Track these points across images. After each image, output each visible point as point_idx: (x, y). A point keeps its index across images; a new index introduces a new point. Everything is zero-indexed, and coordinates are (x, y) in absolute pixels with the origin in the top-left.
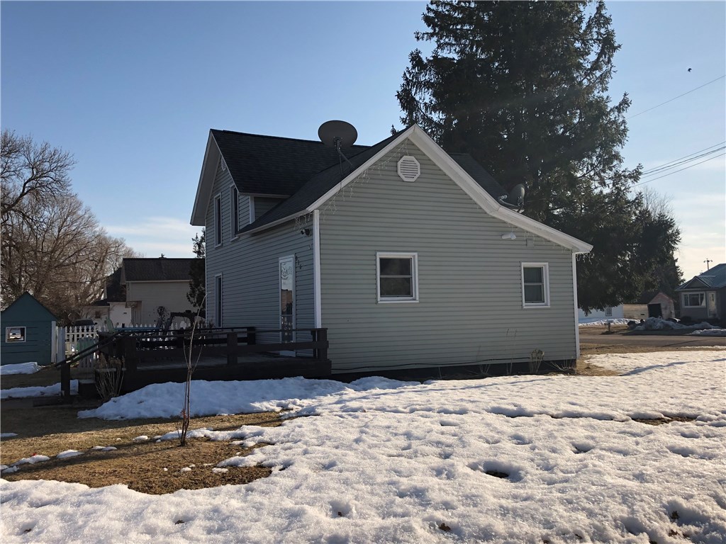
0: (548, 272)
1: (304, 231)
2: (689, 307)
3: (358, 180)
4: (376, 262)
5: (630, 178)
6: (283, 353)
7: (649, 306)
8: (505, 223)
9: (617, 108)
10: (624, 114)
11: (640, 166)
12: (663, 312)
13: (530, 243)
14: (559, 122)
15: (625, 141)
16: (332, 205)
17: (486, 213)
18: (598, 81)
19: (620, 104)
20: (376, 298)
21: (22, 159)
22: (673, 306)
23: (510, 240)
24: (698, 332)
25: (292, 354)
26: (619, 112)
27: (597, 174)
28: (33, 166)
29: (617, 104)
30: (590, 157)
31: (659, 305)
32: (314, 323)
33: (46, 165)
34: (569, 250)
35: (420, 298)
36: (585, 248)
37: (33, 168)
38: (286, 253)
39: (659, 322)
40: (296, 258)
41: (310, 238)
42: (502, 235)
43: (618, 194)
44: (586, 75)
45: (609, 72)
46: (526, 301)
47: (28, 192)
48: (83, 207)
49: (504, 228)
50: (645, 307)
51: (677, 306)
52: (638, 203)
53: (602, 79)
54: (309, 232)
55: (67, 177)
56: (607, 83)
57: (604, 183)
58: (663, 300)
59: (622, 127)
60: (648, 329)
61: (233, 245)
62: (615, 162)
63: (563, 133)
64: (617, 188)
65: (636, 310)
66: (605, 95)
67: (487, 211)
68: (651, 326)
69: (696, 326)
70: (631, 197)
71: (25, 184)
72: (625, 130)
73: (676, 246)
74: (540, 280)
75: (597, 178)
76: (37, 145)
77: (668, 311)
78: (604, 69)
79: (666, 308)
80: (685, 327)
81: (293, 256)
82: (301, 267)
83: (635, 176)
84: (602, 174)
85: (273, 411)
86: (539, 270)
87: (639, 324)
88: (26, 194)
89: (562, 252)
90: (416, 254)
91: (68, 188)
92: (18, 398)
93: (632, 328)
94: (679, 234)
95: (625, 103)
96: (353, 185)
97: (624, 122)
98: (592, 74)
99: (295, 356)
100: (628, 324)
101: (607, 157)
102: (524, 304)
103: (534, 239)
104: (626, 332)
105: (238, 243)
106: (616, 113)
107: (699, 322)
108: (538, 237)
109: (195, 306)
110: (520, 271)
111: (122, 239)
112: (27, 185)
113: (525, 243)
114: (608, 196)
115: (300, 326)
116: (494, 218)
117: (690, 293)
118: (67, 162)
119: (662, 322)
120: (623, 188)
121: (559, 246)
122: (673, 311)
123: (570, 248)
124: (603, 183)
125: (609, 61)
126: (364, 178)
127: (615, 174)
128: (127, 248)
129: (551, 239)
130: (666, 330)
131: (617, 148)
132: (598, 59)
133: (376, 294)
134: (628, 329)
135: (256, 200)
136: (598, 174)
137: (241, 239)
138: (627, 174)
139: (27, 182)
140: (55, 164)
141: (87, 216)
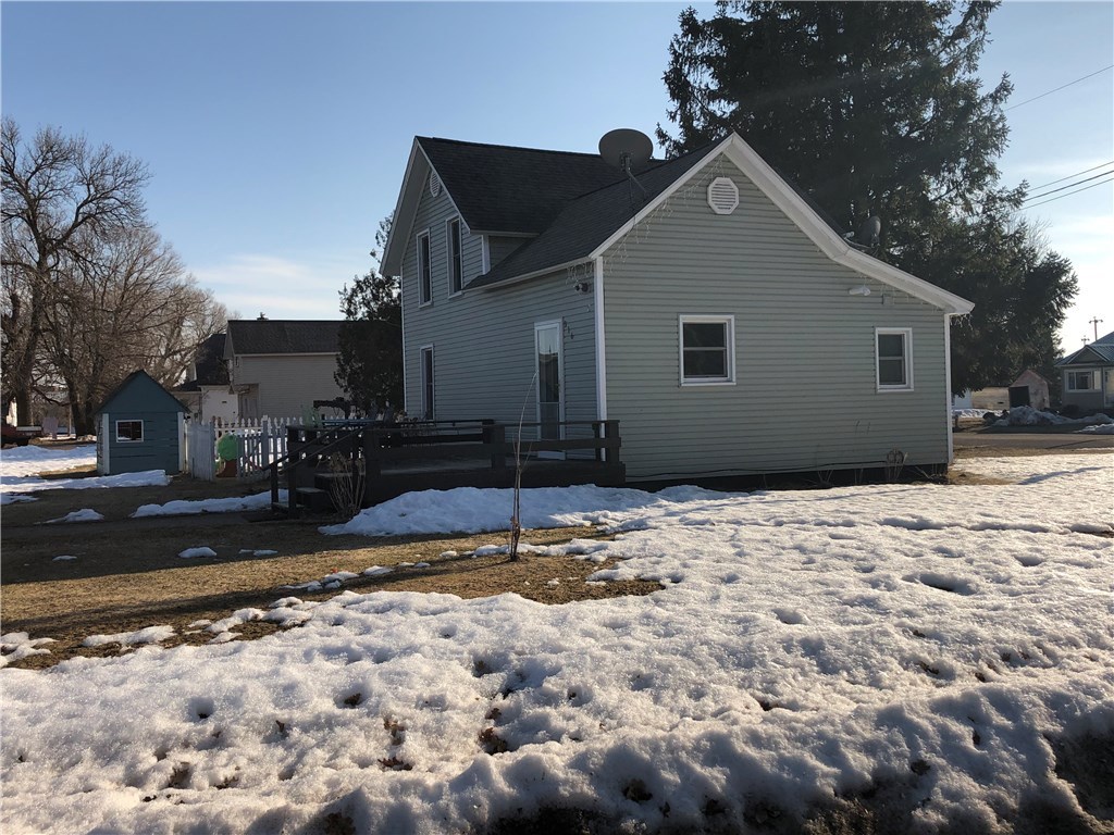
0: (911, 341)
1: (580, 286)
2: (1075, 391)
3: (656, 214)
4: (678, 329)
5: (1010, 200)
6: (542, 454)
7: (1012, 391)
8: (854, 271)
9: (991, 96)
10: (1002, 105)
11: (1024, 184)
12: (1032, 399)
13: (887, 300)
14: (901, 118)
15: (1004, 147)
16: (622, 250)
17: (828, 258)
18: (962, 55)
19: (997, 91)
20: (679, 380)
21: (73, 172)
22: (1046, 390)
23: (862, 296)
24: (1092, 428)
25: (560, 456)
26: (995, 102)
27: (961, 196)
28: (89, 181)
29: (992, 91)
30: (951, 171)
31: (1027, 387)
32: (596, 414)
33: (109, 181)
34: (940, 310)
35: (737, 379)
36: (963, 307)
37: (88, 185)
38: (549, 316)
39: (1032, 413)
40: (565, 323)
41: (591, 295)
42: (849, 290)
43: (991, 225)
44: (945, 45)
45: (980, 41)
46: (882, 382)
47: (83, 221)
48: (162, 243)
49: (852, 278)
50: (1005, 391)
51: (1055, 391)
52: (1019, 239)
53: (970, 54)
54: (587, 288)
55: (140, 199)
56: (977, 59)
57: (971, 209)
58: (1033, 381)
59: (1000, 125)
60: (1014, 425)
61: (453, 304)
62: (988, 178)
63: (909, 133)
64: (989, 216)
65: (991, 397)
66: (973, 76)
67: (830, 255)
68: (1018, 419)
69: (1087, 419)
70: (1007, 229)
71: (79, 209)
72: (1004, 131)
73: (1071, 300)
74: (900, 352)
75: (960, 201)
76: (93, 150)
77: (1039, 398)
78: (973, 36)
79: (1036, 394)
80: (1070, 421)
81: (560, 320)
82: (572, 336)
83: (1017, 199)
84: (968, 195)
85: (582, 526)
86: (899, 339)
87: (1001, 418)
88: (81, 222)
89: (932, 313)
90: (732, 317)
91: (142, 215)
92: (216, 513)
93: (989, 424)
94: (1076, 282)
95: (1004, 89)
96: (649, 220)
97: (1002, 118)
98: (955, 45)
99: (563, 458)
100: (984, 417)
101: (977, 170)
102: (879, 386)
103: (895, 294)
104: (981, 428)
105: (462, 302)
106: (990, 104)
107: (1092, 413)
108: (899, 291)
109: (346, 391)
110: (874, 339)
111: (209, 290)
112: (81, 211)
113: (880, 300)
114: (975, 228)
115: (569, 418)
116: (839, 265)
117: (1077, 370)
118: (139, 175)
119: (1036, 414)
120: (998, 216)
121: (927, 303)
122: (1047, 398)
123: (942, 307)
124: (968, 208)
125: (981, 26)
126: (665, 210)
127: (988, 196)
128: (217, 304)
129: (917, 295)
130: (1042, 426)
131: (991, 158)
132: (965, 21)
133: (679, 373)
134: (984, 424)
135: (491, 239)
136: (963, 196)
137: (466, 295)
138: (1005, 195)
139: (82, 205)
140: (122, 178)
141: (167, 256)
